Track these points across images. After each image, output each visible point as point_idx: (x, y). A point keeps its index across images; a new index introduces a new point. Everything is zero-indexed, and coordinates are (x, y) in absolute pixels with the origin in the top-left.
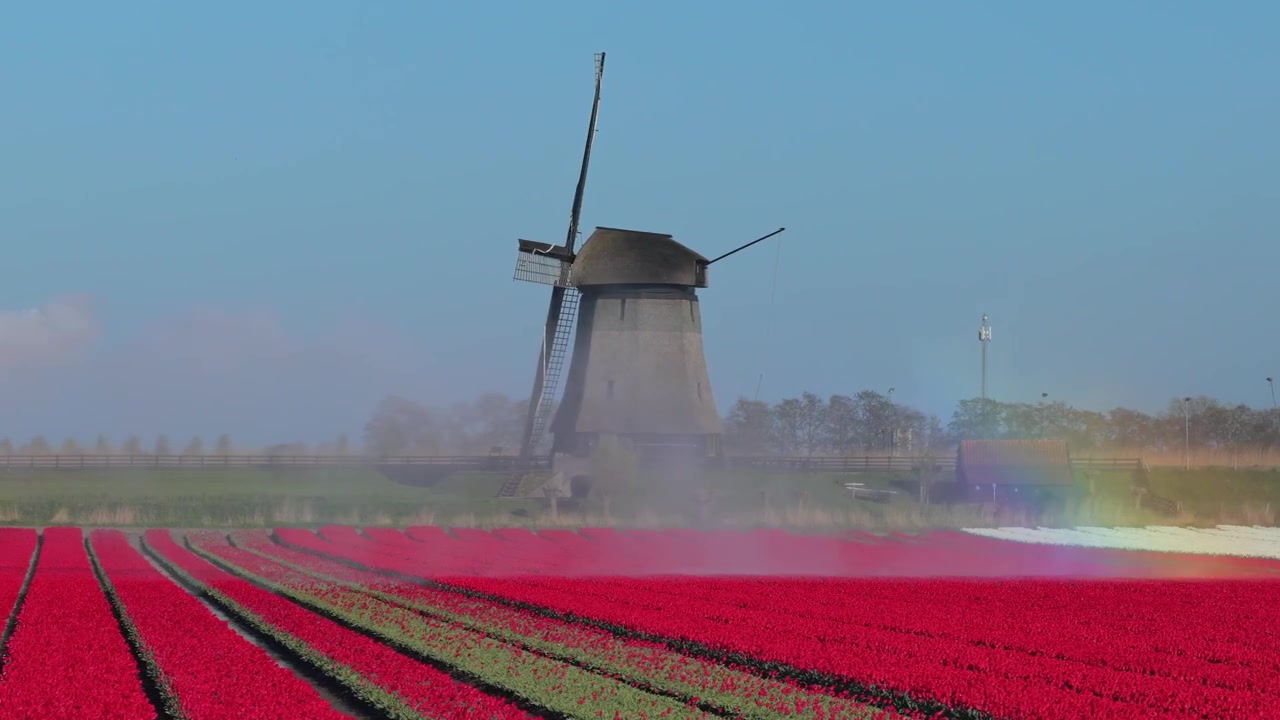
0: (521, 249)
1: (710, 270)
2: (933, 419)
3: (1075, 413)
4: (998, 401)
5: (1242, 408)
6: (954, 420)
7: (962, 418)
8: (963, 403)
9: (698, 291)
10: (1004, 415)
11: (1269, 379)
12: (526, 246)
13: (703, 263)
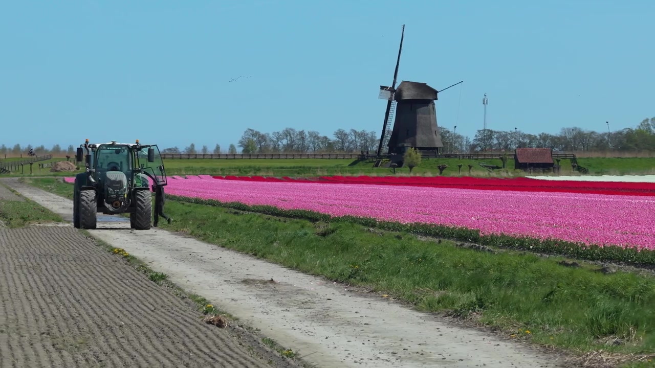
0: (381, 89)
1: (438, 94)
2: (467, 138)
3: (524, 135)
4: (493, 130)
5: (593, 133)
6: (475, 138)
7: (479, 138)
8: (479, 131)
9: (435, 101)
10: (495, 136)
11: (607, 122)
12: (382, 88)
13: (436, 92)
